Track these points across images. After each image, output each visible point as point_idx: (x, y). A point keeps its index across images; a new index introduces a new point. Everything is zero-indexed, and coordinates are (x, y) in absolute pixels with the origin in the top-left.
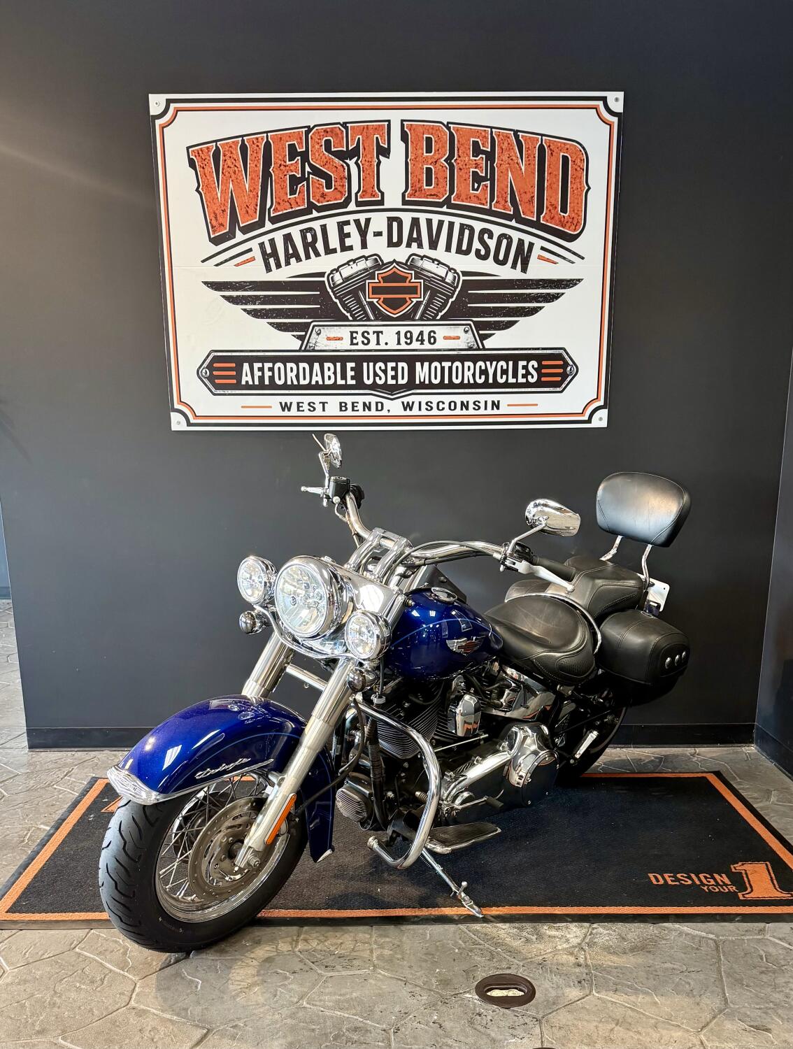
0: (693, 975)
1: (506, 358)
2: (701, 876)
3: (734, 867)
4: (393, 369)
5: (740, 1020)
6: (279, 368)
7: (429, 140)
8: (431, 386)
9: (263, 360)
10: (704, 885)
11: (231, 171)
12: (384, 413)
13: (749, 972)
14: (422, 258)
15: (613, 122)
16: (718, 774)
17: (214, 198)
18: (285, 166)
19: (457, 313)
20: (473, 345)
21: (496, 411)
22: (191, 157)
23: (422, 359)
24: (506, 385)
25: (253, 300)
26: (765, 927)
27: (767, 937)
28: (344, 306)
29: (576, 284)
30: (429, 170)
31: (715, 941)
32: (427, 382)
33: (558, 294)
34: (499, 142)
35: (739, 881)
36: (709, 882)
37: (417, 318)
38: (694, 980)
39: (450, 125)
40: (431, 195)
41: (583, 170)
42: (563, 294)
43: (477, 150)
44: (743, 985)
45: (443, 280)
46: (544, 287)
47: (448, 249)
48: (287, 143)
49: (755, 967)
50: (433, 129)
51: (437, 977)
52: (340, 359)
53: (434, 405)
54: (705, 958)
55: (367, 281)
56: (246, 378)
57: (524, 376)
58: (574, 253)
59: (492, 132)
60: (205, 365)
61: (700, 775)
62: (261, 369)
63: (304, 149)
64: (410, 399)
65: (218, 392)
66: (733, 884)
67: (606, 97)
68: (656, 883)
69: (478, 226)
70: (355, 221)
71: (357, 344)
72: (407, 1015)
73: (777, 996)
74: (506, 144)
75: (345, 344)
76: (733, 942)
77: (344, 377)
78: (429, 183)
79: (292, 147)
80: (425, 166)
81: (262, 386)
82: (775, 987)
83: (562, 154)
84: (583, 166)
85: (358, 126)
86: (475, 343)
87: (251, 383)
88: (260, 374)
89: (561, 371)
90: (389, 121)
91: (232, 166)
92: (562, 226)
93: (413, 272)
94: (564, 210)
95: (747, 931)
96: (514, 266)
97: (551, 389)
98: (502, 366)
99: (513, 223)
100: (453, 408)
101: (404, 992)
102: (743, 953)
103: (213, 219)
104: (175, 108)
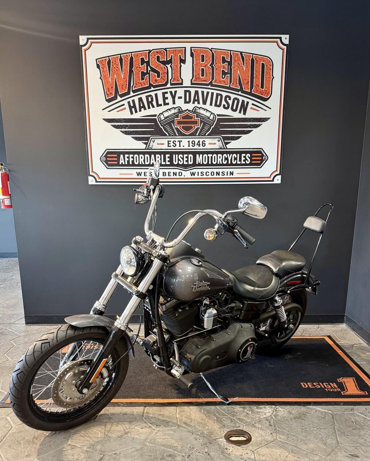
0: (322, 430)
1: (236, 153)
2: (324, 384)
3: (339, 380)
4: (187, 157)
5: (344, 452)
6: (136, 157)
7: (203, 56)
8: (203, 165)
9: (129, 153)
10: (326, 388)
11: (115, 69)
12: (182, 177)
13: (348, 429)
14: (199, 108)
15: (284, 48)
16: (329, 337)
17: (108, 82)
18: (139, 68)
19: (215, 133)
20: (222, 147)
21: (231, 176)
22: (98, 63)
23: (199, 153)
24: (236, 164)
25: (125, 127)
26: (354, 408)
27: (355, 412)
28: (165, 129)
29: (267, 120)
30: (203, 69)
31: (332, 414)
32: (201, 163)
33: (259, 124)
34: (233, 57)
35: (341, 386)
36: (328, 387)
37: (197, 135)
38: (323, 433)
39: (212, 50)
40: (203, 80)
41: (271, 69)
42: (261, 124)
43: (224, 61)
44: (345, 435)
45: (209, 118)
46: (253, 122)
47: (211, 104)
48: (140, 58)
49: (350, 427)
50: (204, 51)
51: (206, 431)
52: (163, 153)
53: (205, 174)
54: (327, 422)
55: (175, 119)
56: (122, 161)
57: (244, 161)
58: (267, 107)
59: (231, 52)
60: (104, 156)
61: (321, 337)
62: (128, 157)
63: (148, 60)
64: (194, 171)
65: (109, 167)
66: (339, 387)
67: (281, 37)
68: (304, 387)
69: (224, 94)
70: (170, 92)
71: (171, 146)
72: (193, 449)
73: (361, 440)
74: (237, 58)
75: (165, 146)
76: (340, 414)
77: (165, 161)
78: (203, 75)
79: (142, 59)
80: (201, 68)
81: (128, 165)
82: (360, 436)
83: (261, 62)
84: (271, 68)
85: (172, 50)
86: (223, 146)
87: (124, 163)
88: (128, 159)
89: (261, 158)
90: (185, 48)
91: (116, 68)
92: (262, 95)
93: (195, 115)
94: (262, 87)
95: (346, 409)
96: (240, 112)
97: (256, 167)
98: (234, 156)
99: (240, 93)
100: (213, 174)
101: (192, 437)
102: (344, 420)
103: (107, 91)
104: (91, 42)
